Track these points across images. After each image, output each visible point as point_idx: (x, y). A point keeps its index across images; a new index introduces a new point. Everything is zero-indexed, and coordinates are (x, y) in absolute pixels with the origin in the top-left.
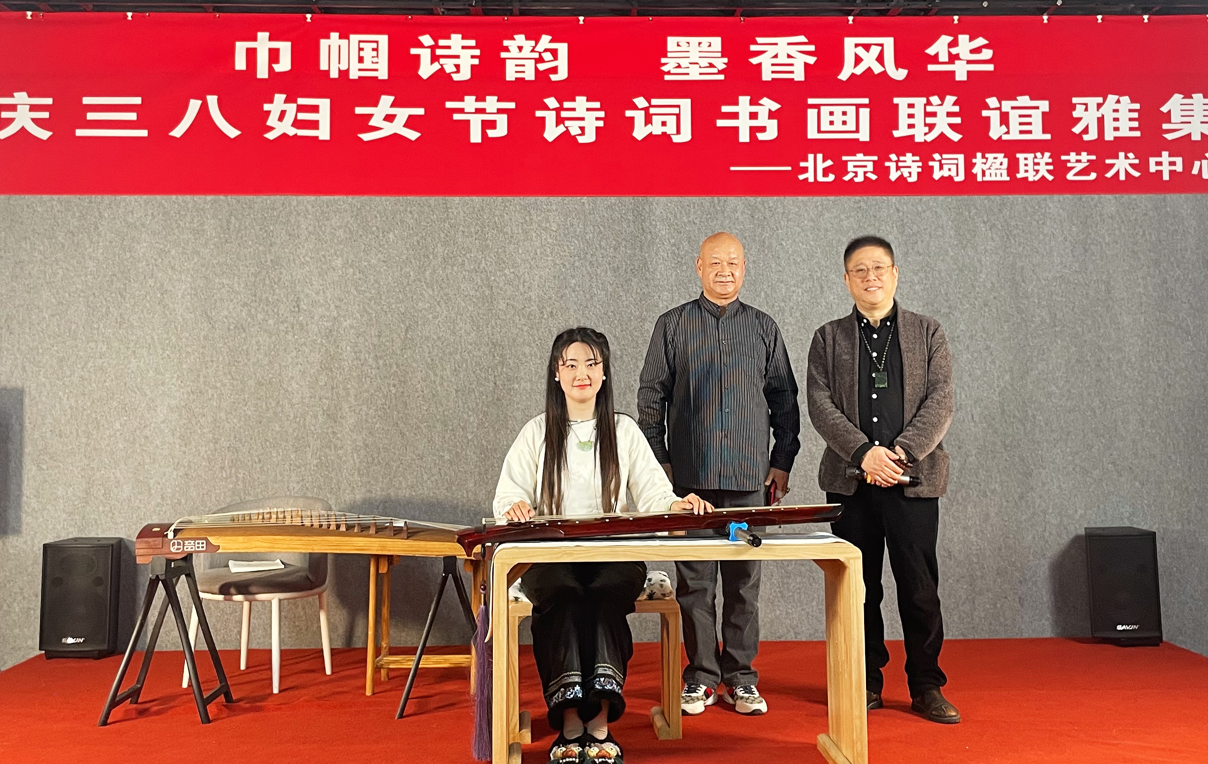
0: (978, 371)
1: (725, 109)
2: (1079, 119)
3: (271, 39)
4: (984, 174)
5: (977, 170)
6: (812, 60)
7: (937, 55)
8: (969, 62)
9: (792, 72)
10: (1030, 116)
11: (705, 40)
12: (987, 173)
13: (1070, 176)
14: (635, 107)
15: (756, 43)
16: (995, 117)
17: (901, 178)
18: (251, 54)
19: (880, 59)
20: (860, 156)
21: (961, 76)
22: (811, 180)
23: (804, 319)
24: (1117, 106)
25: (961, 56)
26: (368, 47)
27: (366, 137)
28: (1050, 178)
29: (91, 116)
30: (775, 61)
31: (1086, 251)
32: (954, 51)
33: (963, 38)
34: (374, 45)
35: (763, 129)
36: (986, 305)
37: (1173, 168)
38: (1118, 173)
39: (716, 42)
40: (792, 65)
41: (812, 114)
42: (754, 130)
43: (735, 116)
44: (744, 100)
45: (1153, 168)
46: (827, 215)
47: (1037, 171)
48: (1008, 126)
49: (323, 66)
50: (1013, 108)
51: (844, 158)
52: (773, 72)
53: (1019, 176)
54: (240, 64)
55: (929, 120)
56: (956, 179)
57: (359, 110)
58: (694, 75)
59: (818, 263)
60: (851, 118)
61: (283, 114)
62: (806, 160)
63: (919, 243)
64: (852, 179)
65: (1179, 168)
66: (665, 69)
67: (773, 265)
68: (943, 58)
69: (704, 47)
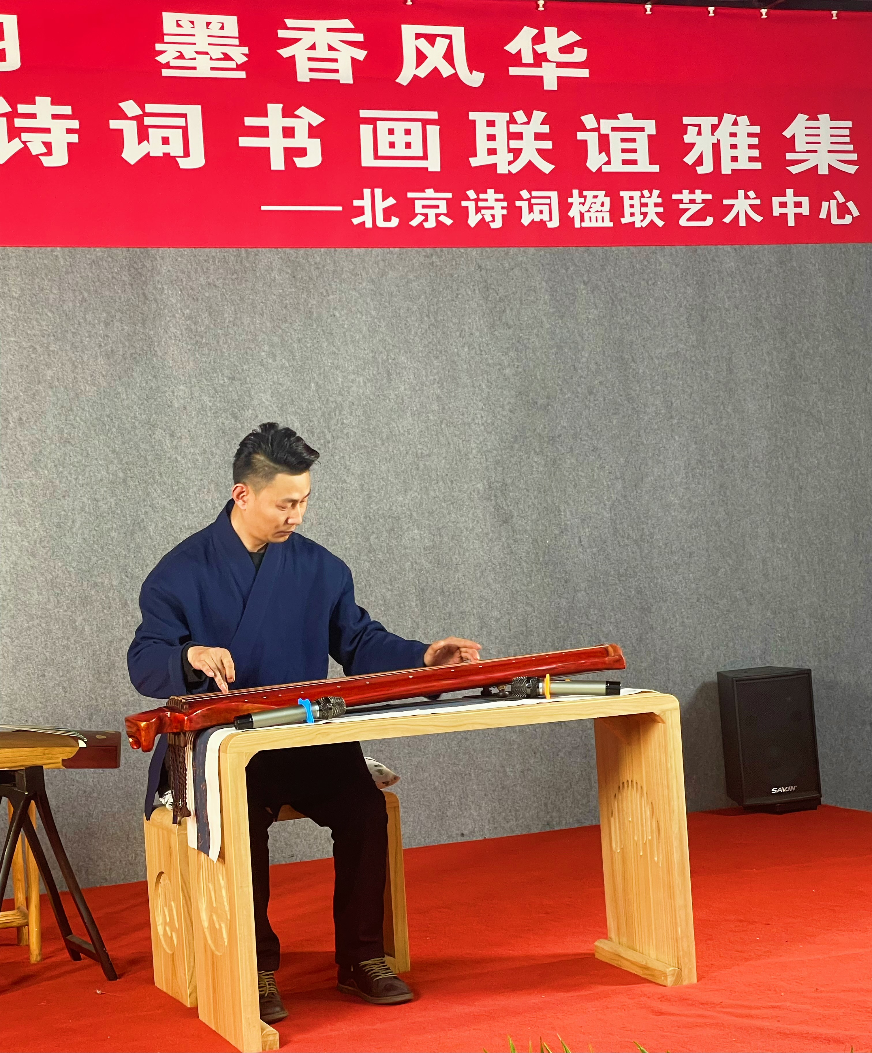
0: (584, 480)
1: (249, 121)
2: (692, 146)
4: (582, 218)
5: (574, 213)
6: (361, 55)
7: (519, 53)
8: (560, 65)
9: (336, 71)
10: (634, 140)
11: (215, 19)
12: (587, 216)
13: (683, 222)
14: (123, 116)
15: (286, 28)
16: (592, 140)
17: (483, 223)
19: (449, 56)
20: (430, 193)
21: (550, 84)
22: (369, 225)
23: (368, 418)
24: (734, 129)
25: (549, 57)
28: (660, 223)
30: (313, 54)
31: (704, 319)
32: (540, 49)
33: (550, 32)
35: (302, 152)
36: (591, 393)
37: (798, 210)
38: (737, 216)
39: (231, 23)
40: (335, 60)
41: (366, 131)
42: (290, 154)
43: (263, 132)
44: (275, 109)
45: (777, 211)
46: (391, 274)
47: (645, 215)
48: (608, 155)
50: (614, 129)
51: (410, 195)
52: (311, 70)
53: (624, 221)
55: (515, 144)
56: (550, 225)
58: (203, 70)
59: (383, 340)
60: (416, 138)
63: (508, 311)
64: (421, 224)
65: (805, 210)
66: (162, 59)
67: (325, 345)
68: (528, 58)
69: (215, 29)
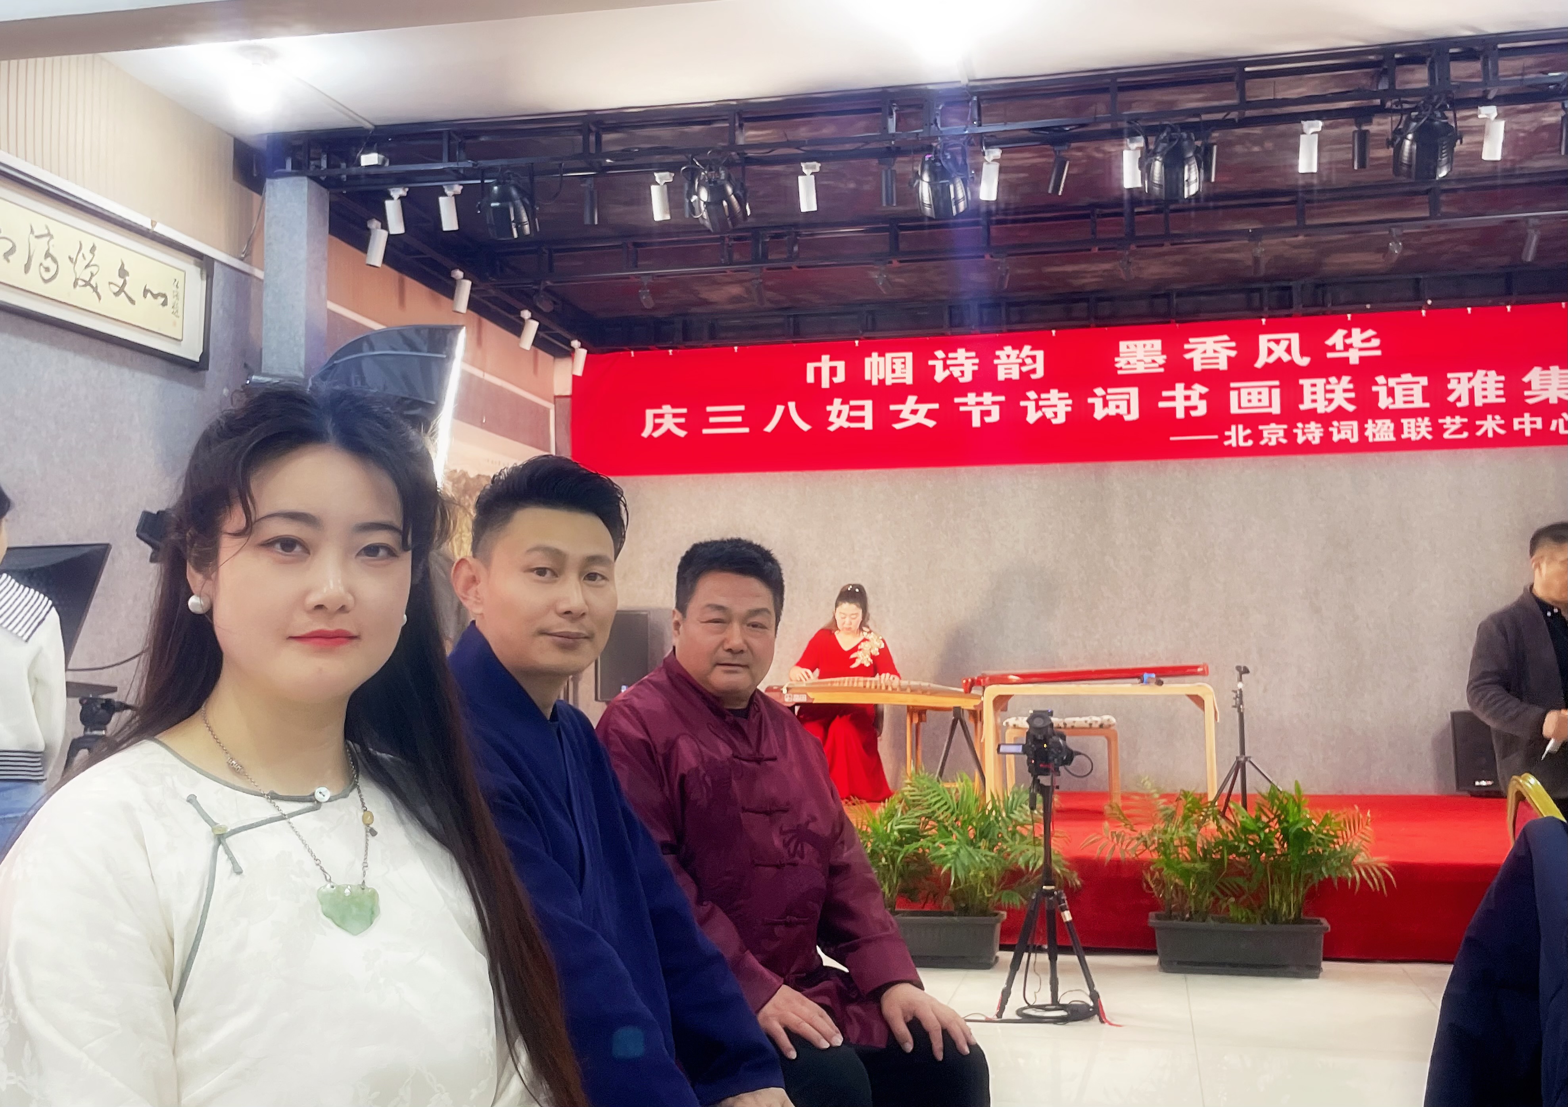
1: (1165, 394)
2: (1453, 391)
3: (831, 359)
4: (1374, 435)
5: (1368, 433)
6: (1233, 353)
7: (1334, 346)
8: (1361, 349)
9: (1217, 364)
10: (1412, 389)
11: (1148, 343)
12: (1377, 435)
13: (1446, 435)
14: (1095, 395)
15: (1188, 342)
16: (1382, 391)
17: (1307, 442)
18: (818, 371)
19: (1288, 350)
20: (1273, 425)
21: (1354, 361)
22: (1234, 445)
24: (1485, 379)
25: (1354, 345)
26: (898, 362)
27: (898, 426)
28: (1429, 437)
29: (712, 420)
30: (1204, 356)
31: (1460, 494)
32: (1348, 341)
33: (1356, 331)
34: (903, 360)
35: (1195, 408)
37: (1534, 426)
38: (1486, 432)
39: (1158, 344)
40: (1217, 358)
41: (1233, 395)
42: (1187, 409)
43: (1173, 399)
44: (1180, 387)
45: (1516, 427)
46: (1247, 472)
47: (1418, 433)
48: (1393, 397)
49: (867, 377)
50: (1398, 384)
51: (1261, 427)
52: (1203, 364)
53: (1404, 436)
54: (810, 378)
55: (1329, 396)
56: (1352, 441)
57: (893, 407)
58: (1140, 369)
59: (1241, 508)
60: (1265, 397)
61: (840, 412)
62: (1230, 430)
63: (1322, 491)
64: (1267, 444)
65: (1539, 425)
66: (1117, 366)
67: (1205, 511)
68: (1340, 346)
69: (1148, 348)
